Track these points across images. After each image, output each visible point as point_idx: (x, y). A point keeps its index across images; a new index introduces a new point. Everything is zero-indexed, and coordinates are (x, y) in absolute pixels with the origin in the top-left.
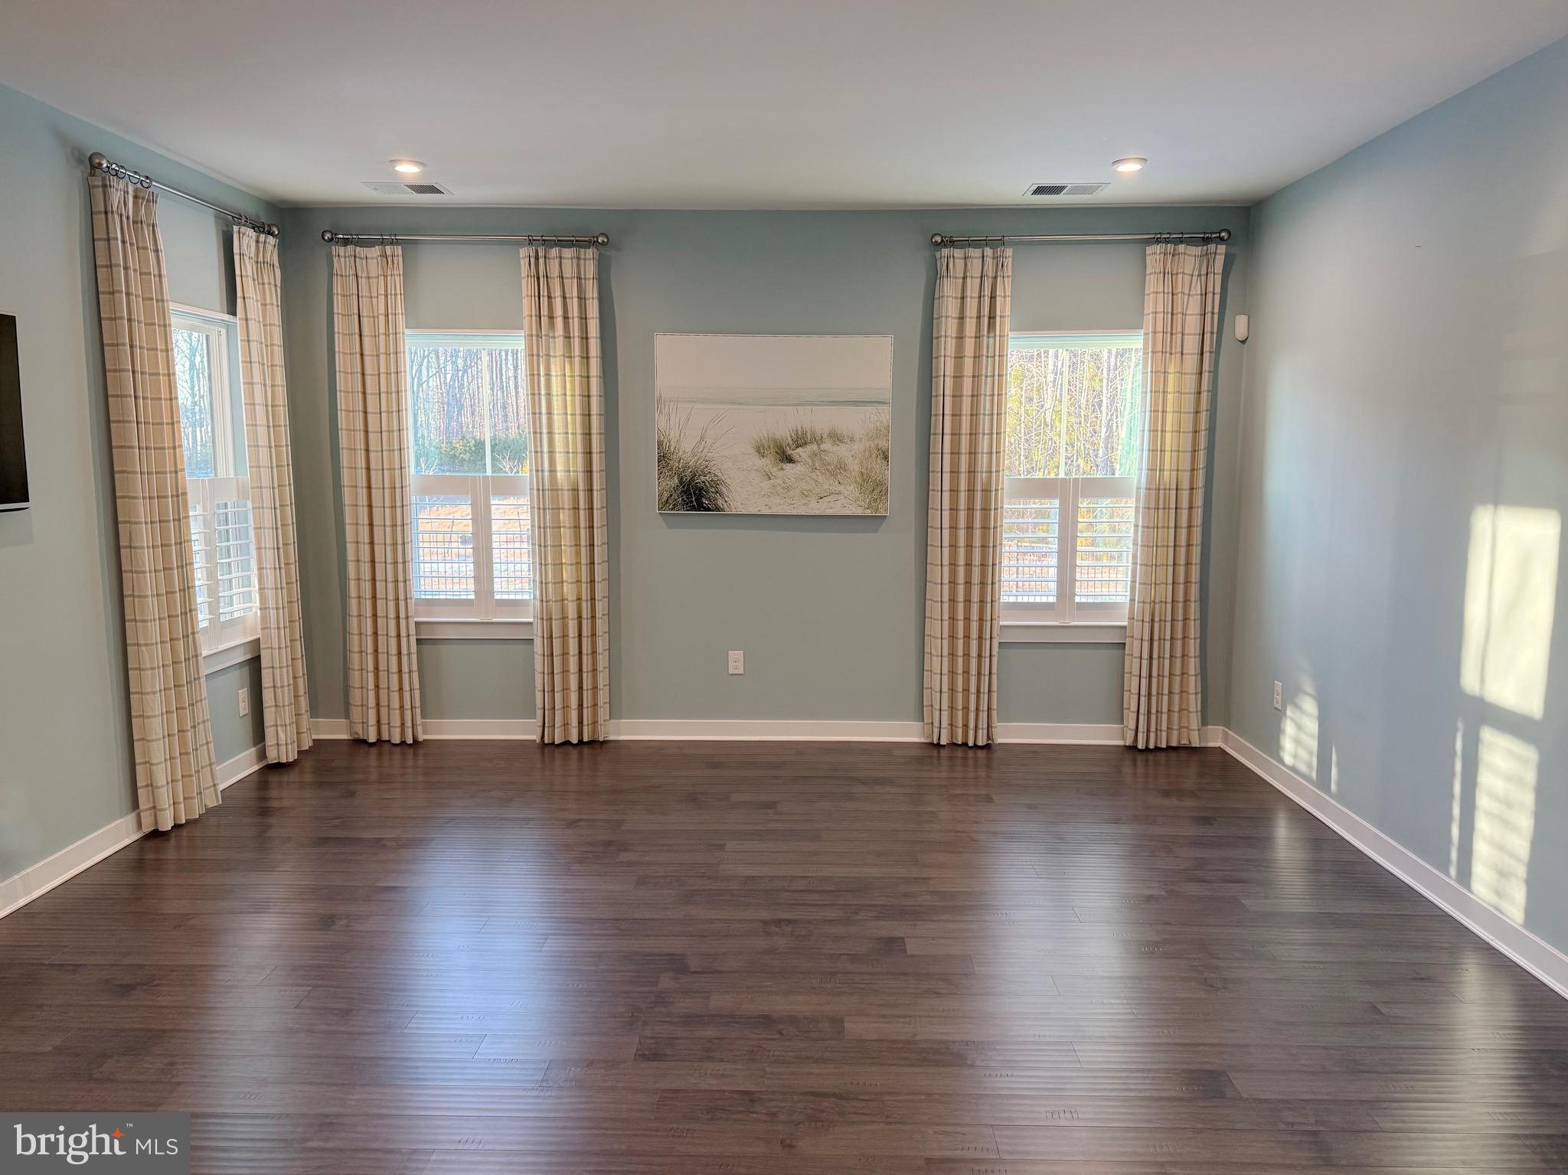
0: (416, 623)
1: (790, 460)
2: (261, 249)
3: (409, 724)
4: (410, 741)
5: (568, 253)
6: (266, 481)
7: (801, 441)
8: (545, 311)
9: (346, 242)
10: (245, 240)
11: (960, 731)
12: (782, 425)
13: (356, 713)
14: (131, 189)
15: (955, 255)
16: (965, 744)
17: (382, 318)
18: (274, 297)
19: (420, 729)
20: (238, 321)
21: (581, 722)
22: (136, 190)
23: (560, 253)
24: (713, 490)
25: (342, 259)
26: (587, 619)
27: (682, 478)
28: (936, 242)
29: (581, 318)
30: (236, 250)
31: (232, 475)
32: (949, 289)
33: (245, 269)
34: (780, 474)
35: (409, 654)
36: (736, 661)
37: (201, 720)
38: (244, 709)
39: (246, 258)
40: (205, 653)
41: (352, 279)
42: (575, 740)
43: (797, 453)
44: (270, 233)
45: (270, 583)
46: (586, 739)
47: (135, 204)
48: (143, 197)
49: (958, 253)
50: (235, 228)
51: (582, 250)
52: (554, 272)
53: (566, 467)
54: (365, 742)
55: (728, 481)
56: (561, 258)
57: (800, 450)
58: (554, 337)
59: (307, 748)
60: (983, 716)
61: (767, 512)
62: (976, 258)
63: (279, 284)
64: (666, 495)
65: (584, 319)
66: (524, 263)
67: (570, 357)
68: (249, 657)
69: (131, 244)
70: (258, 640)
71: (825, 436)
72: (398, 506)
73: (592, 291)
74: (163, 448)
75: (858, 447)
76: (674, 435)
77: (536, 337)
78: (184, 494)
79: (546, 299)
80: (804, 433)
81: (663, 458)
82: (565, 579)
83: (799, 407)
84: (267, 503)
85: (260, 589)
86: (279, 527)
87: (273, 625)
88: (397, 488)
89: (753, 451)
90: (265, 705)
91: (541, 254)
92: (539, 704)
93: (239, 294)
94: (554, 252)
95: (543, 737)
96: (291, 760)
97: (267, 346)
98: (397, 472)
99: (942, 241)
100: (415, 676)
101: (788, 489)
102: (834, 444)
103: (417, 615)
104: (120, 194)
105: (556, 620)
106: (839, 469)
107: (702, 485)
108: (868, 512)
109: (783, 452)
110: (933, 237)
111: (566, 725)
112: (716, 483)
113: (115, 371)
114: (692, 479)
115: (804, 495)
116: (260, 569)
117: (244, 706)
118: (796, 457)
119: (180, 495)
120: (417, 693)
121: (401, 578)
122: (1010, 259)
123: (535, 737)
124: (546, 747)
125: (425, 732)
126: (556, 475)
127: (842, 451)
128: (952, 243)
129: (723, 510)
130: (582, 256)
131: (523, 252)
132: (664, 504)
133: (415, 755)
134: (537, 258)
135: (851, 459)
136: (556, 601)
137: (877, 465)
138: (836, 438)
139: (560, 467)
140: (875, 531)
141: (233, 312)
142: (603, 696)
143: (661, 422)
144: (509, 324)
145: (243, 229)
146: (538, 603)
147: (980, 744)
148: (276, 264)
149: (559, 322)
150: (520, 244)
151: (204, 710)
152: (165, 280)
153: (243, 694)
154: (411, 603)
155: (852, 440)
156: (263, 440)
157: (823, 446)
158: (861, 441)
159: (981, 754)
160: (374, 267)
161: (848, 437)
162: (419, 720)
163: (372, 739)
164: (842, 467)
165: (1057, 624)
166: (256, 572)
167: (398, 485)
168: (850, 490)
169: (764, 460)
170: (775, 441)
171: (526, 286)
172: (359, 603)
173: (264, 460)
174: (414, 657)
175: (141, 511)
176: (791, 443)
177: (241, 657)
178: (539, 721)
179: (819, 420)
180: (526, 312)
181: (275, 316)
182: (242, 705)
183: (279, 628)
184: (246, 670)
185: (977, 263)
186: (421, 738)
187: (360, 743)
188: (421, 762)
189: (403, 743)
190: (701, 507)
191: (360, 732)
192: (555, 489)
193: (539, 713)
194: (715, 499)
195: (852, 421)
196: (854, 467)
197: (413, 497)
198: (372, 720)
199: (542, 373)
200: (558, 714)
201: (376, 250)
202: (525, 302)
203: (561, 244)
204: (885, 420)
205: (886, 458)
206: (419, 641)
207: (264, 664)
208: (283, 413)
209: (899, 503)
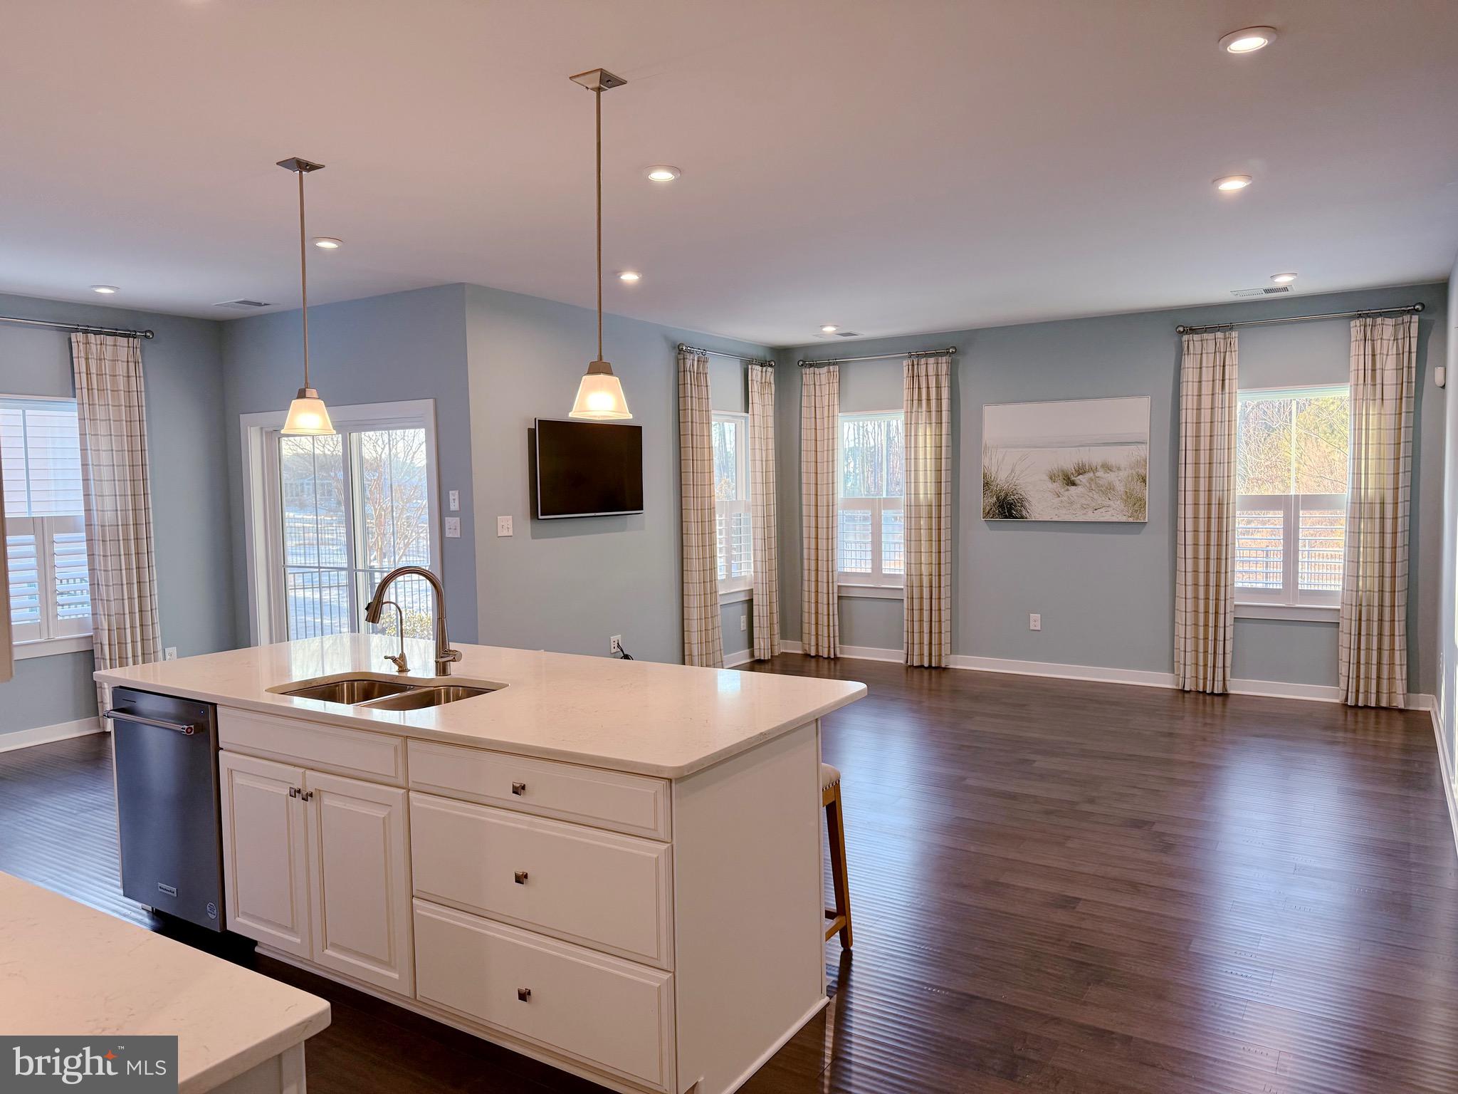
0: (839, 586)
1: (1074, 484)
2: (764, 376)
3: (832, 646)
4: (832, 656)
5: (931, 360)
6: (759, 502)
7: (1081, 471)
8: (916, 397)
9: (811, 366)
10: (755, 372)
11: (1201, 682)
12: (1068, 460)
13: (805, 637)
14: (696, 359)
15: (1194, 339)
16: (1204, 692)
17: (827, 408)
18: (770, 400)
19: (838, 650)
20: (749, 415)
21: (930, 654)
22: (698, 358)
23: (927, 360)
24: (1020, 505)
25: (808, 376)
26: (935, 588)
27: (999, 497)
28: (1179, 331)
29: (938, 399)
30: (750, 378)
31: (744, 499)
32: (1189, 362)
33: (755, 388)
34: (1066, 493)
35: (833, 604)
36: (1035, 621)
37: (717, 625)
38: (744, 626)
39: (755, 382)
40: (720, 593)
41: (812, 387)
42: (926, 665)
43: (1078, 479)
44: (771, 366)
45: (759, 558)
46: (933, 665)
47: (698, 364)
48: (702, 361)
49: (1196, 337)
50: (750, 367)
51: (940, 358)
52: (923, 373)
53: (926, 491)
54: (809, 655)
55: (1029, 502)
56: (927, 364)
57: (1080, 477)
58: (922, 412)
59: (777, 654)
60: (1219, 672)
61: (1056, 519)
62: (1210, 340)
63: (773, 393)
64: (988, 508)
65: (939, 399)
66: (905, 369)
67: (931, 423)
68: (747, 598)
69: (695, 385)
70: (752, 589)
71: (1098, 467)
72: (830, 516)
73: (945, 382)
74: (705, 485)
75: (1123, 474)
76: (994, 469)
77: (909, 413)
78: (714, 508)
79: (917, 389)
80: (1084, 465)
81: (987, 485)
82: (923, 562)
83: (1080, 448)
84: (760, 514)
85: (754, 561)
86: (766, 527)
87: (760, 581)
88: (830, 506)
89: (1047, 478)
90: (754, 625)
91: (915, 363)
92: (905, 640)
93: (750, 402)
94: (923, 361)
95: (907, 662)
96: (766, 658)
97: (764, 428)
98: (831, 496)
99: (1184, 330)
100: (836, 617)
101: (1072, 503)
102: (1106, 472)
103: (838, 582)
104: (691, 362)
105: (916, 587)
106: (1109, 489)
107: (1012, 501)
108: (1131, 520)
109: (1069, 478)
110: (1178, 326)
111: (921, 655)
112: (1021, 500)
113: (685, 447)
114: (1005, 498)
115: (1083, 507)
116: (755, 550)
117: (743, 625)
118: (1078, 482)
119: (712, 509)
120: (837, 628)
121: (830, 559)
122: (1237, 339)
123: (902, 661)
124: (910, 668)
125: (841, 653)
126: (919, 497)
127: (1111, 477)
128: (1192, 331)
129: (1026, 518)
130: (940, 362)
131: (905, 363)
132: (986, 514)
133: (835, 664)
134: (913, 365)
135: (1118, 483)
136: (916, 575)
137: (1138, 486)
138: (1107, 468)
139: (922, 491)
140: (1139, 533)
141: (747, 411)
142: (946, 638)
143: (986, 461)
144: (893, 406)
145: (754, 366)
146: (906, 576)
147: (1216, 692)
148: (773, 382)
149: (924, 402)
150: (904, 358)
151: (719, 620)
152: (710, 400)
153: (744, 619)
154: (836, 574)
155: (1119, 469)
156: (759, 480)
157: (1098, 474)
158: (1125, 470)
159: (1218, 700)
160: (824, 379)
161: (1116, 467)
162: (837, 645)
163: (813, 653)
164: (1111, 487)
165: (1284, 605)
166: (752, 552)
167: (831, 504)
168: (1118, 504)
169: (1055, 484)
170: (1063, 471)
171: (906, 382)
172: (809, 573)
173: (759, 491)
174: (836, 606)
175: (692, 516)
176: (1074, 472)
177: (743, 597)
178: (904, 651)
179: (1095, 456)
180: (905, 398)
181: (770, 411)
182: (742, 624)
183: (763, 583)
184: (746, 606)
185: (1212, 344)
186: (839, 655)
187: (807, 656)
188: (838, 667)
189: (829, 658)
190: (1011, 516)
191: (807, 649)
192: (918, 506)
193: (905, 645)
194: (1021, 511)
195: (1118, 456)
196: (1120, 487)
197: (840, 512)
198: (813, 643)
199: (913, 434)
200: (916, 647)
201: (825, 369)
202: (905, 392)
203: (927, 356)
204: (1143, 456)
205: (1144, 481)
206: (839, 597)
207: (755, 602)
208: (772, 465)
209: (1155, 512)
